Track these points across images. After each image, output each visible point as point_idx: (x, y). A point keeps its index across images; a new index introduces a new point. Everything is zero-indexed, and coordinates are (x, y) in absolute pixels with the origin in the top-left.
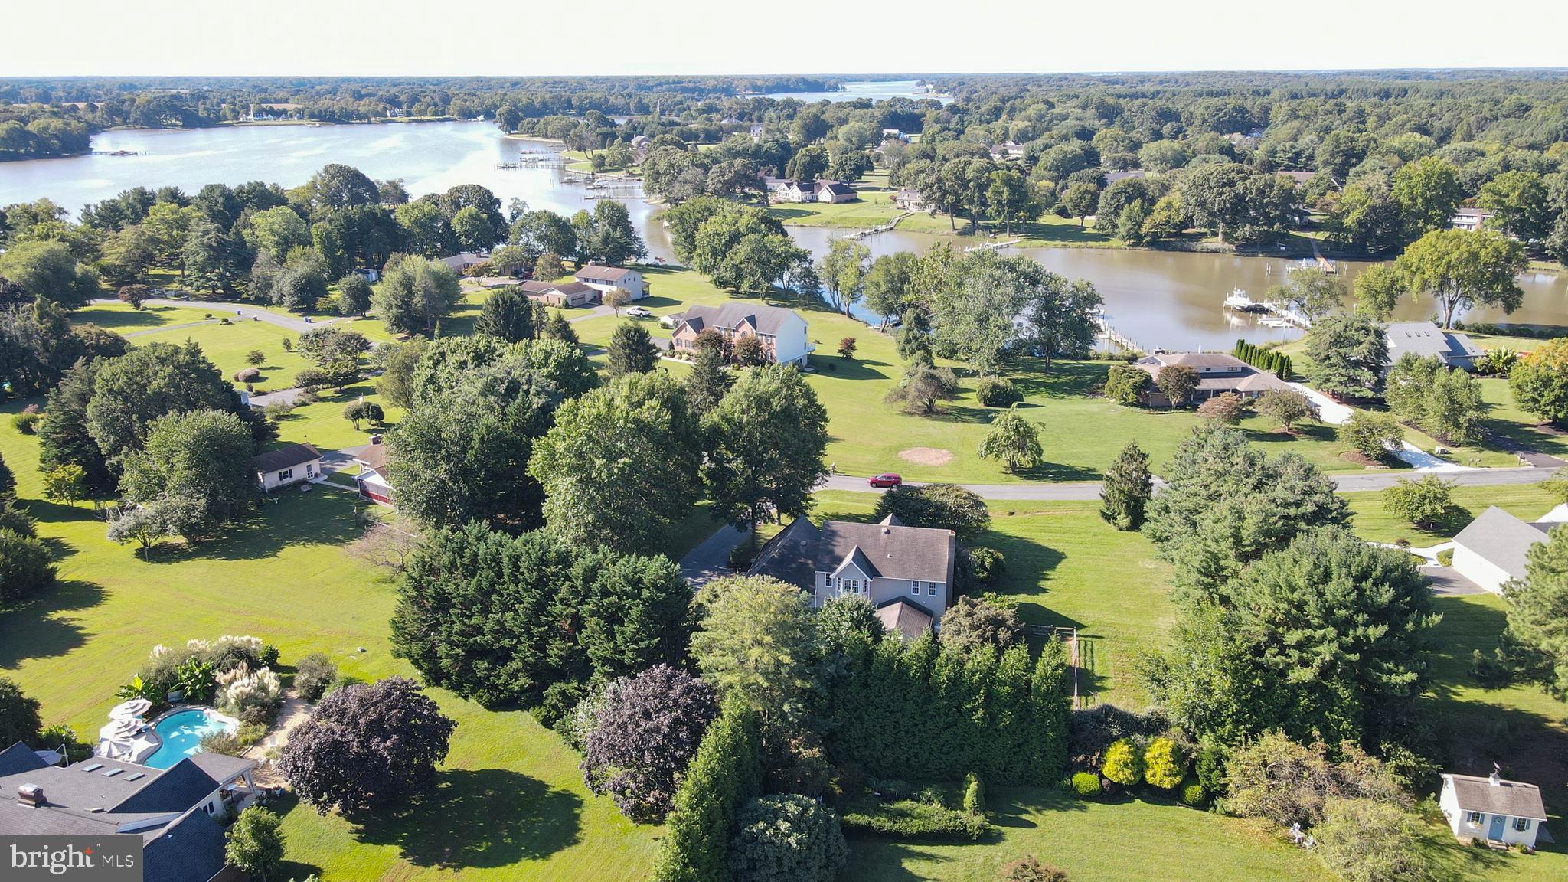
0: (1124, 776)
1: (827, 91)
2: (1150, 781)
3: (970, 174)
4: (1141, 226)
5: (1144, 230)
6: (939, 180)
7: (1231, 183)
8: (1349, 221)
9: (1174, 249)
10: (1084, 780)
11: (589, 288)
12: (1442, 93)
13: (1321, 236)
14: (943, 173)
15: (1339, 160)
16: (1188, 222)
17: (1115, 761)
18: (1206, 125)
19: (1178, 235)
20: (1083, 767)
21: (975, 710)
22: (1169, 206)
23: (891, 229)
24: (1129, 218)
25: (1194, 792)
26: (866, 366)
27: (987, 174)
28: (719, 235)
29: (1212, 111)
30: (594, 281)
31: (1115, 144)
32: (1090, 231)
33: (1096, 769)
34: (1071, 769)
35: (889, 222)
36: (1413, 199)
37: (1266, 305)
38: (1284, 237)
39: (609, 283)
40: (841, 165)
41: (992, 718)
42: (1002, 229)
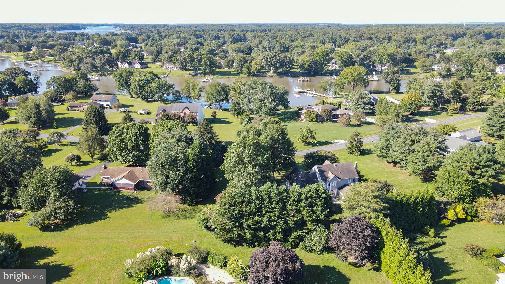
0: (455, 218)
1: (81, 29)
2: (460, 217)
3: (195, 56)
4: (250, 70)
5: (251, 71)
6: (184, 59)
7: (275, 56)
8: (306, 66)
9: (260, 77)
10: (445, 222)
11: (98, 103)
12: (280, 30)
13: (299, 70)
14: (186, 57)
15: (282, 49)
16: (262, 68)
17: (451, 214)
18: (230, 40)
19: (259, 72)
20: (444, 218)
21: (419, 209)
22: (256, 64)
23: (167, 76)
24: (247, 68)
25: (469, 218)
26: (222, 120)
27: (200, 56)
28: (140, 81)
29: (231, 36)
30: (100, 100)
31: (214, 46)
32: (232, 73)
33: (446, 218)
34: (440, 219)
35: (166, 74)
36: (320, 59)
37: (305, 91)
38: (289, 71)
39: (106, 101)
40: (136, 55)
41: (423, 210)
42: (207, 74)
